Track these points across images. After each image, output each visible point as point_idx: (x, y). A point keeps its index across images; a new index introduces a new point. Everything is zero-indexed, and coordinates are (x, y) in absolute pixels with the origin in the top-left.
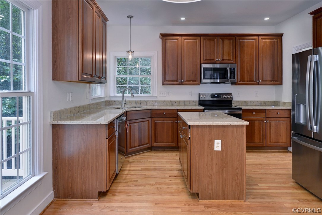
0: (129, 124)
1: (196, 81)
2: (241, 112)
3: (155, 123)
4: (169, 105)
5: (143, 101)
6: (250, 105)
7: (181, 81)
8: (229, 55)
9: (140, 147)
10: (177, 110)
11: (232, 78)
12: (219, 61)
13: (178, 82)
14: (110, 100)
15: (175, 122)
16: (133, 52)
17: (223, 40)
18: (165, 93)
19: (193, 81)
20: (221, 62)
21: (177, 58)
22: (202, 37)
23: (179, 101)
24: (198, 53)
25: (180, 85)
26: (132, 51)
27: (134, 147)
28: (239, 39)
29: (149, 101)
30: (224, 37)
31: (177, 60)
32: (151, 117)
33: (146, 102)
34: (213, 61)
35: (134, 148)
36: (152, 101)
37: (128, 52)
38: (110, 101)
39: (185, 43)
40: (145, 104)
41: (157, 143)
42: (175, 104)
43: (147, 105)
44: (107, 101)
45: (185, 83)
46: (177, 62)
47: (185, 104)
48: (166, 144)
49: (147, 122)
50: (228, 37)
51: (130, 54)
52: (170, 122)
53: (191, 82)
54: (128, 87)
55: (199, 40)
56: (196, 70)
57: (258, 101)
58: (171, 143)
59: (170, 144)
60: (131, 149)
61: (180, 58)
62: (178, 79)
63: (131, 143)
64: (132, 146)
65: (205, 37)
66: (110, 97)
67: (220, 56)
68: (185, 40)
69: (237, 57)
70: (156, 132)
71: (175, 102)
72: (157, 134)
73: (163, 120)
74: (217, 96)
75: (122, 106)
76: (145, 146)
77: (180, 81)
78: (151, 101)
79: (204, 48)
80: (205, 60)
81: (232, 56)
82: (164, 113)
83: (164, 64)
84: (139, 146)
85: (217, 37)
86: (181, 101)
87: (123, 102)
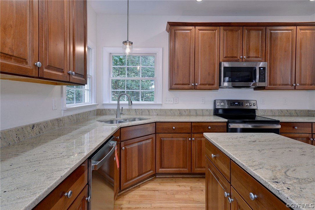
0: (125, 145)
1: (213, 85)
2: (279, 127)
3: (161, 141)
4: (177, 114)
5: (145, 110)
6: (278, 114)
7: (195, 85)
8: (257, 50)
9: (141, 177)
10: (190, 123)
11: (261, 80)
12: (243, 59)
13: (190, 86)
14: (103, 108)
15: (188, 140)
16: (132, 43)
17: (249, 31)
18: (172, 100)
19: (209, 85)
20: (246, 60)
21: (190, 55)
22: (222, 28)
23: (190, 110)
24: (216, 49)
25: (193, 89)
26: (130, 42)
27: (132, 179)
28: (271, 30)
29: (152, 110)
30: (251, 27)
31: (190, 58)
32: (156, 133)
33: (149, 111)
34: (236, 59)
35: (131, 181)
36: (157, 110)
37: (125, 42)
38: (103, 110)
39: (200, 35)
40: (148, 113)
41: (164, 168)
42: (184, 113)
43: (149, 115)
44: (99, 110)
45: (199, 87)
46: (190, 60)
47: (196, 113)
48: (176, 169)
49: (150, 141)
50: (256, 28)
51: (128, 46)
52: (181, 139)
53: (207, 86)
54: (126, 92)
55: (218, 32)
56: (214, 70)
57: (287, 110)
58: (183, 168)
59: (181, 169)
60: (127, 183)
61: (194, 54)
62: (190, 82)
63: (127, 174)
64: (128, 178)
65: (225, 28)
66: (104, 105)
67: (245, 51)
68: (200, 31)
69: (268, 53)
70: (163, 153)
71: (185, 110)
72: (164, 156)
73: (172, 137)
74: (237, 103)
75: (116, 117)
76: (147, 175)
77: (193, 84)
78: (155, 109)
79: (225, 42)
80: (226, 57)
81: (260, 53)
82: (174, 128)
83: (173, 62)
84: (138, 176)
85: (241, 28)
86: (192, 109)
87: (119, 111)
